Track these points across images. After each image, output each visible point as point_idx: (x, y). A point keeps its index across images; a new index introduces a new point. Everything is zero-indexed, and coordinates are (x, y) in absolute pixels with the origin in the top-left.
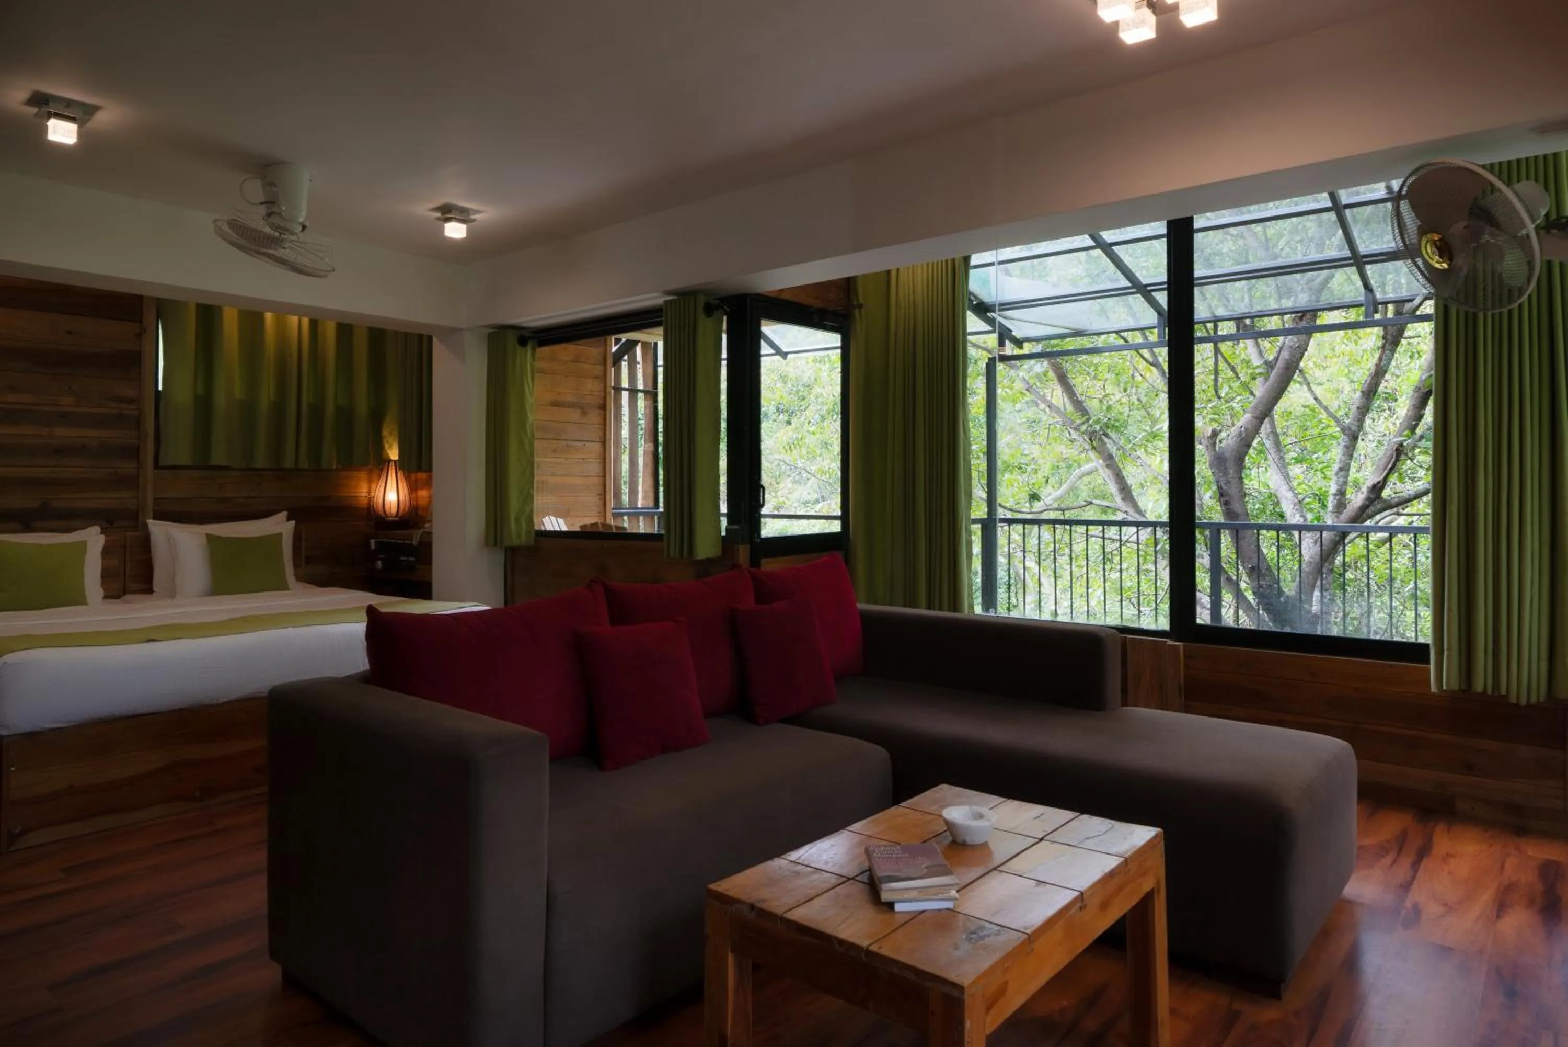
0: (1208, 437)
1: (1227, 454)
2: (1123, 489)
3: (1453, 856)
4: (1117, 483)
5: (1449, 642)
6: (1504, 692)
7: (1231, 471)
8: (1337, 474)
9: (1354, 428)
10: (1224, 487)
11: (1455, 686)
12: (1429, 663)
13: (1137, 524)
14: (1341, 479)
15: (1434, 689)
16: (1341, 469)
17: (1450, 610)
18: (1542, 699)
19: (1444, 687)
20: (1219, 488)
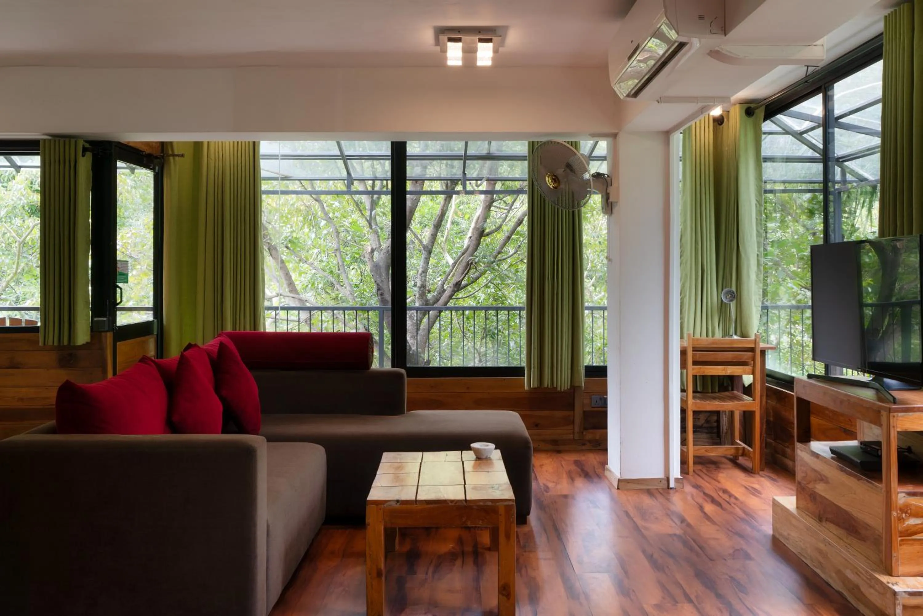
0: (369, 253)
1: (381, 264)
2: (291, 284)
3: (543, 465)
4: (286, 280)
5: (534, 364)
6: (555, 386)
7: (384, 275)
8: (421, 275)
9: (430, 247)
10: (380, 284)
11: (536, 386)
12: (524, 376)
13: (299, 309)
14: (423, 278)
15: (526, 388)
16: (423, 272)
17: (534, 348)
18: (569, 387)
19: (532, 386)
20: (378, 285)
